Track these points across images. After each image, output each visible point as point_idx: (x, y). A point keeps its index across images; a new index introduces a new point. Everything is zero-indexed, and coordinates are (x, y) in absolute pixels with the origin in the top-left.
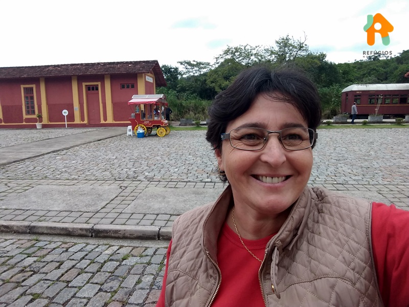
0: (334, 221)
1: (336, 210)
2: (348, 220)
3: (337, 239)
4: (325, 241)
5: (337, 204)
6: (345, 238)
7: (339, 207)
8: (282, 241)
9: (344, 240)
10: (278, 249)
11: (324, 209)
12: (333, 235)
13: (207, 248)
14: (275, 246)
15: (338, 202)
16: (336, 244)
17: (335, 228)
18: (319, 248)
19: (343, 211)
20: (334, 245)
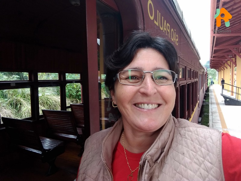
0: (194, 145)
1: (195, 137)
2: (204, 145)
3: (196, 159)
4: (188, 160)
5: (196, 133)
6: (202, 158)
7: (198, 135)
8: (152, 156)
9: (202, 160)
10: (148, 161)
11: (186, 135)
12: (193, 155)
13: (105, 159)
14: (146, 159)
15: (197, 132)
16: (195, 162)
17: (195, 151)
18: (183, 165)
19: (201, 138)
20: (194, 164)
